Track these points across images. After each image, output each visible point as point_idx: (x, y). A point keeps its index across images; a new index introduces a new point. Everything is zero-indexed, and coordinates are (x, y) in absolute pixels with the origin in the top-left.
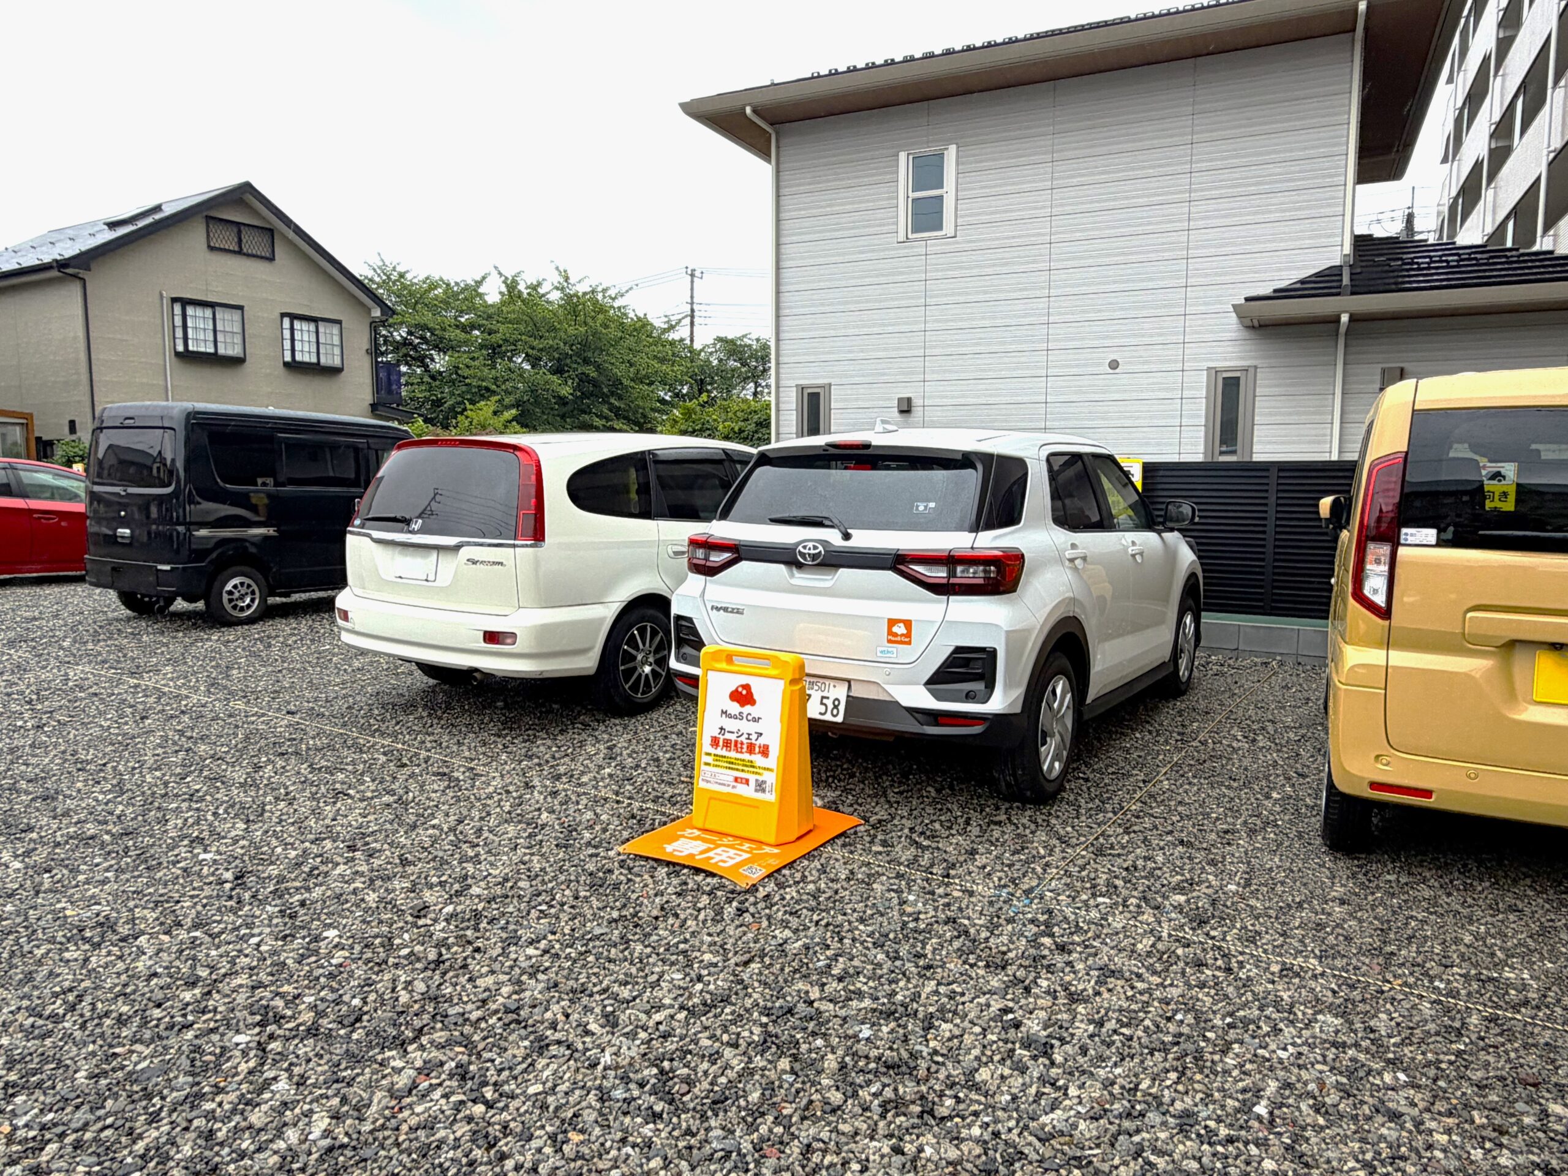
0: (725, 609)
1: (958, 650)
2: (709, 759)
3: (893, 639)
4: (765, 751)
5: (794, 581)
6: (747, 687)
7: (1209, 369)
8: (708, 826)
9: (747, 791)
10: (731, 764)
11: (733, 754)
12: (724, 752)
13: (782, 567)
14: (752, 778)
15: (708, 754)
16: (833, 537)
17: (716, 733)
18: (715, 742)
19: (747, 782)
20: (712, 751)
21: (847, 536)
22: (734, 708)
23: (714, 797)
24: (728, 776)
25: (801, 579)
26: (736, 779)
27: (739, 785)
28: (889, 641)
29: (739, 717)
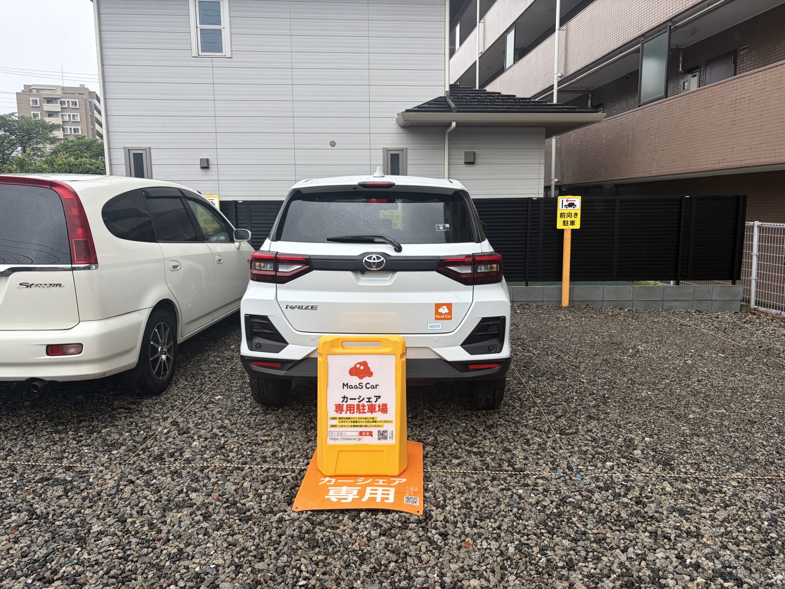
0: (301, 308)
1: (484, 320)
2: (335, 422)
3: (439, 317)
4: (384, 409)
5: (361, 283)
6: (365, 364)
7: (384, 149)
8: (338, 473)
9: (373, 441)
10: (355, 423)
11: (356, 415)
12: (348, 415)
13: (350, 273)
14: (375, 431)
15: (335, 418)
16: (389, 250)
17: (339, 401)
18: (339, 408)
19: (371, 434)
20: (338, 415)
21: (399, 249)
22: (354, 380)
23: (341, 450)
24: (354, 432)
25: (365, 281)
26: (361, 433)
27: (364, 438)
28: (437, 319)
29: (360, 386)
